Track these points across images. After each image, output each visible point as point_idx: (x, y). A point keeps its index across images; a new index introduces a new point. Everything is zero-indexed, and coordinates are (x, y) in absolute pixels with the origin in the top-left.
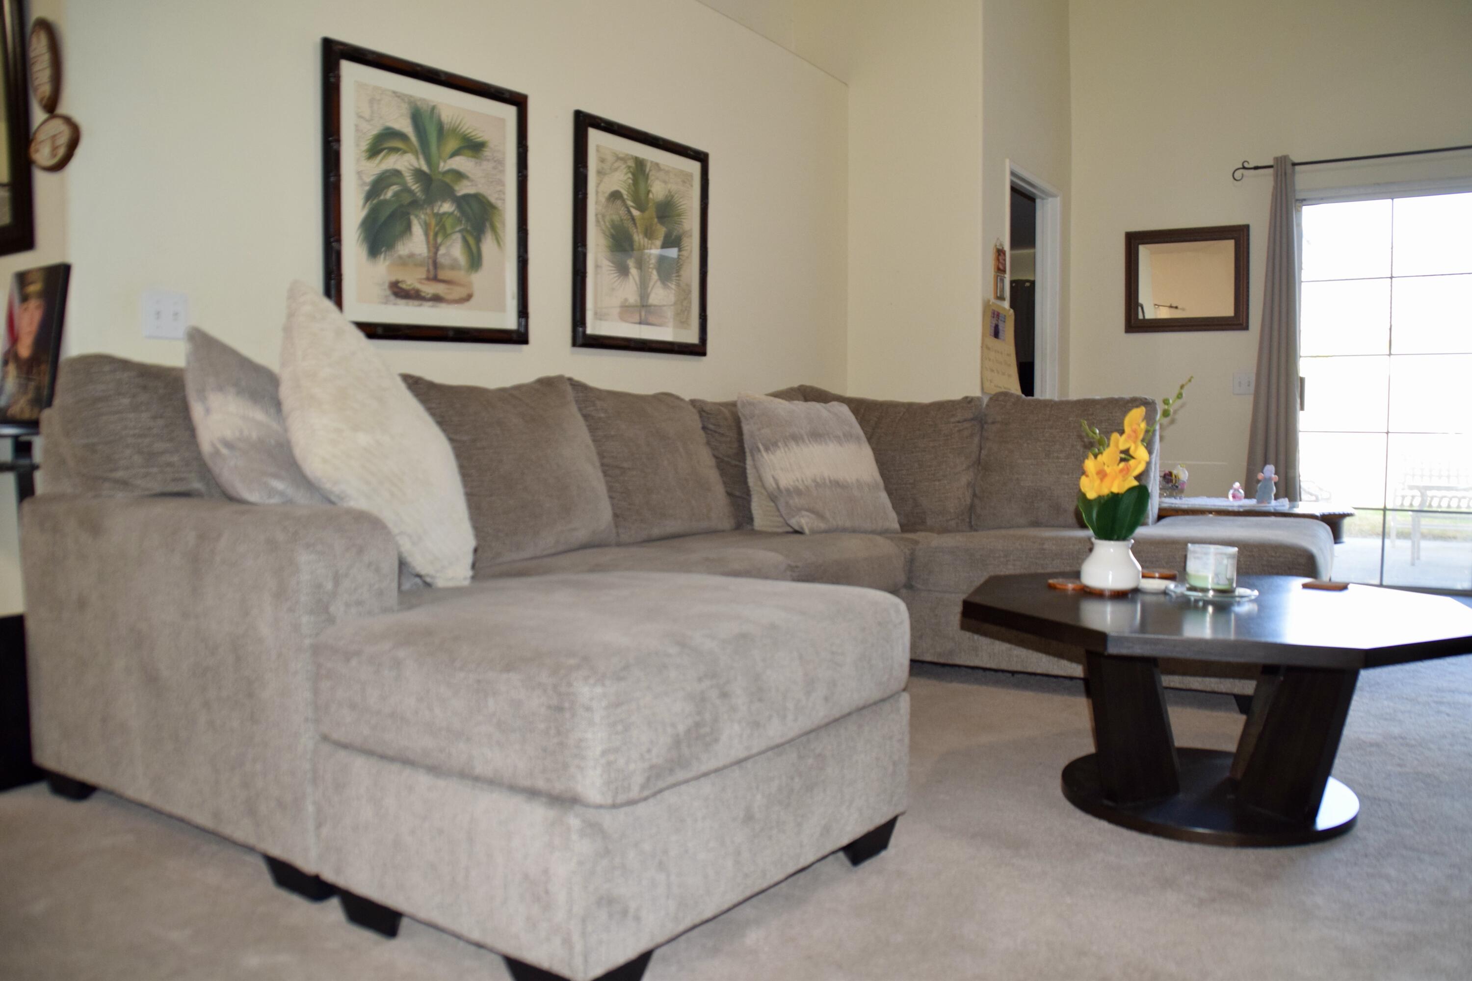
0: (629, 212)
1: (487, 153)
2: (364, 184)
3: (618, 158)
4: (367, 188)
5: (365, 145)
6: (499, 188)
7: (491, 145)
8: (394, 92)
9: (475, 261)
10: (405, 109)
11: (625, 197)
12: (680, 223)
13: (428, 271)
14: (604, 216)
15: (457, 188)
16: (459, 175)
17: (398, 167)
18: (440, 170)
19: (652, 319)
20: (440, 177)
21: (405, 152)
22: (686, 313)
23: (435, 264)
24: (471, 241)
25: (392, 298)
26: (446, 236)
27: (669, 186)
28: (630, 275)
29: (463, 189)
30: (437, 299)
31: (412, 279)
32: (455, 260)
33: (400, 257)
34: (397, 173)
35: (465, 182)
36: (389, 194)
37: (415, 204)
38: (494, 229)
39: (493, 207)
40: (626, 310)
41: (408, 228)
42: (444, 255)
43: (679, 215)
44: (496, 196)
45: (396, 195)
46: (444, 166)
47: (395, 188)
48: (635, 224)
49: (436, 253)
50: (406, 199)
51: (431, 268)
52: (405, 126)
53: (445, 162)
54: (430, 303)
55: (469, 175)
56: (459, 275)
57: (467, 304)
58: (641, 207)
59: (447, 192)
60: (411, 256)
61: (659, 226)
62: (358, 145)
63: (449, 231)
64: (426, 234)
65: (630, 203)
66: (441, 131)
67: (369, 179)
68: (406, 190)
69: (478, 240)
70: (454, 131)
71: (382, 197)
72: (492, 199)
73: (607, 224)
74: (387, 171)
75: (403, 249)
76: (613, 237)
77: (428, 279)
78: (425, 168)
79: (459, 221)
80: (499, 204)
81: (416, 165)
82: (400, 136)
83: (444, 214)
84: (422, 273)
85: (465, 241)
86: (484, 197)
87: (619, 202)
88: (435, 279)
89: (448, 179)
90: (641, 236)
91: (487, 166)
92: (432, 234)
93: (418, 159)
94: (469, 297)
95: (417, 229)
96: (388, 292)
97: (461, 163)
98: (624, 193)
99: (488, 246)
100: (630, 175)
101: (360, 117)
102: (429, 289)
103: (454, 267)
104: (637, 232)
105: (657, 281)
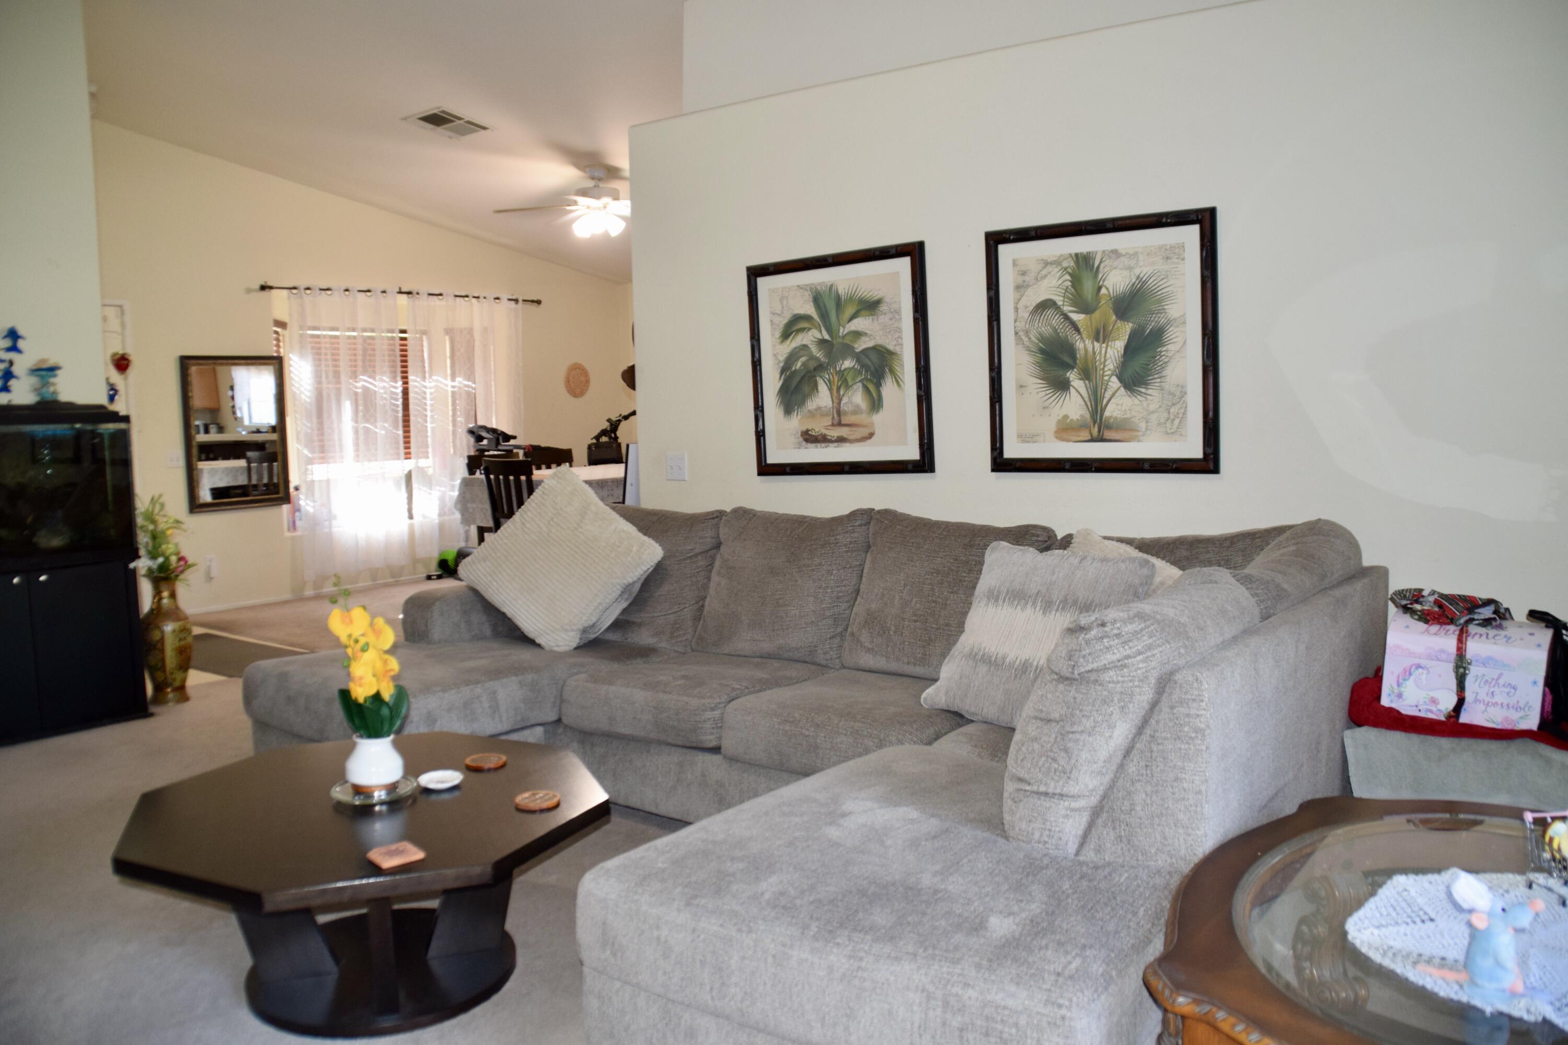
0: (1067, 317)
1: (883, 307)
2: (779, 362)
3: (1046, 263)
4: (781, 365)
5: (778, 334)
6: (897, 335)
7: (887, 300)
8: (798, 286)
9: (876, 404)
10: (808, 296)
11: (1060, 303)
12: (1162, 311)
13: (833, 418)
14: (1027, 333)
15: (856, 346)
16: (858, 334)
17: (804, 342)
18: (841, 334)
19: (1108, 434)
20: (841, 340)
21: (809, 329)
22: (1177, 422)
23: (839, 413)
24: (871, 387)
25: (804, 443)
26: (848, 387)
27: (1137, 271)
28: (1071, 388)
29: (861, 345)
30: (841, 440)
31: (819, 426)
32: (857, 406)
33: (809, 411)
34: (805, 347)
35: (864, 339)
36: (799, 364)
37: (820, 368)
38: (892, 372)
39: (891, 353)
40: (1065, 430)
41: (815, 387)
42: (846, 403)
43: (1160, 301)
44: (894, 343)
45: (804, 364)
46: (842, 331)
47: (803, 359)
48: (1077, 329)
49: (839, 403)
50: (813, 364)
51: (835, 415)
52: (809, 309)
53: (844, 327)
54: (836, 444)
55: (868, 332)
56: (863, 418)
57: (868, 442)
58: (1086, 308)
59: (847, 350)
60: (819, 408)
61: (1119, 323)
62: (773, 335)
63: (850, 384)
64: (830, 389)
65: (1066, 309)
66: (839, 303)
67: (782, 358)
68: (812, 358)
69: (878, 385)
70: (850, 299)
71: (793, 369)
72: (891, 347)
73: (1034, 339)
74: (796, 348)
75: (811, 405)
76: (1042, 351)
77: (833, 425)
78: (827, 337)
79: (860, 373)
80: (898, 349)
81: (820, 337)
82: (807, 318)
83: (845, 370)
84: (828, 421)
85: (866, 389)
86: (880, 346)
87: (1050, 312)
88: (840, 424)
89: (847, 341)
90: (1088, 343)
91: (883, 319)
92: (835, 388)
93: (821, 332)
94: (871, 435)
95: (823, 387)
96: (801, 439)
97: (859, 324)
98: (1059, 300)
99: (888, 389)
100: (1068, 277)
101: (773, 314)
102: (834, 433)
103: (857, 411)
104: (1082, 338)
105: (1118, 389)
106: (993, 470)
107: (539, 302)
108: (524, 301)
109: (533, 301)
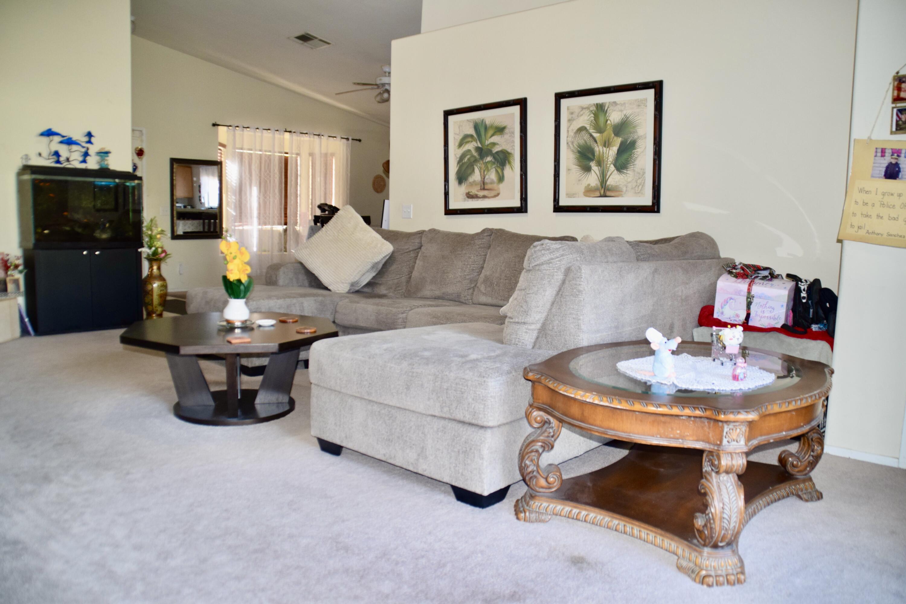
0: (591, 135)
1: (506, 131)
2: (457, 158)
3: (583, 108)
4: (458, 159)
5: (457, 144)
6: (512, 144)
7: (508, 127)
8: (467, 120)
9: (501, 179)
10: (472, 125)
11: (588, 128)
12: (635, 132)
13: (481, 186)
14: (573, 143)
15: (493, 150)
16: (494, 144)
17: (469, 148)
18: (486, 144)
19: (608, 193)
20: (486, 147)
21: (472, 141)
22: (640, 187)
23: (484, 183)
24: (499, 171)
25: (467, 198)
26: (488, 170)
27: (625, 112)
28: (592, 171)
29: (496, 149)
30: (484, 197)
31: (474, 191)
32: (492, 180)
33: (470, 183)
34: (469, 151)
35: (497, 146)
36: (466, 159)
37: (476, 161)
38: (509, 163)
39: (509, 154)
40: (589, 191)
41: (473, 170)
42: (488, 179)
43: (634, 127)
44: (511, 148)
45: (469, 159)
46: (487, 143)
47: (468, 157)
48: (596, 141)
49: (484, 179)
50: (472, 159)
51: (482, 185)
52: (472, 131)
53: (488, 141)
54: (482, 199)
55: (499, 143)
56: (495, 186)
57: (497, 198)
58: (600, 131)
59: (489, 152)
60: (474, 181)
61: (615, 138)
62: (455, 145)
63: (489, 169)
64: (480, 172)
65: (591, 131)
66: (486, 128)
67: (458, 156)
68: (473, 156)
69: (503, 170)
70: (491, 126)
71: (463, 161)
72: (509, 151)
73: (575, 146)
74: (465, 151)
75: (471, 179)
76: (579, 152)
77: (481, 189)
78: (480, 145)
79: (494, 163)
80: (512, 152)
81: (476, 145)
82: (472, 136)
83: (488, 162)
84: (479, 187)
85: (497, 171)
86: (505, 150)
87: (584, 133)
88: (484, 189)
89: (489, 148)
90: (601, 148)
91: (506, 136)
92: (482, 171)
93: (477, 143)
94: (498, 194)
95: (477, 171)
96: (466, 197)
97: (495, 139)
98: (588, 127)
99: (507, 171)
100: (592, 115)
101: (455, 134)
102: (481, 193)
103: (492, 182)
104: (598, 146)
105: (614, 171)
106: (554, 211)
107: (360, 141)
108: (353, 139)
109: (357, 140)
